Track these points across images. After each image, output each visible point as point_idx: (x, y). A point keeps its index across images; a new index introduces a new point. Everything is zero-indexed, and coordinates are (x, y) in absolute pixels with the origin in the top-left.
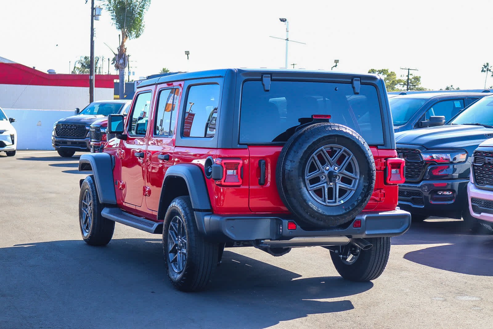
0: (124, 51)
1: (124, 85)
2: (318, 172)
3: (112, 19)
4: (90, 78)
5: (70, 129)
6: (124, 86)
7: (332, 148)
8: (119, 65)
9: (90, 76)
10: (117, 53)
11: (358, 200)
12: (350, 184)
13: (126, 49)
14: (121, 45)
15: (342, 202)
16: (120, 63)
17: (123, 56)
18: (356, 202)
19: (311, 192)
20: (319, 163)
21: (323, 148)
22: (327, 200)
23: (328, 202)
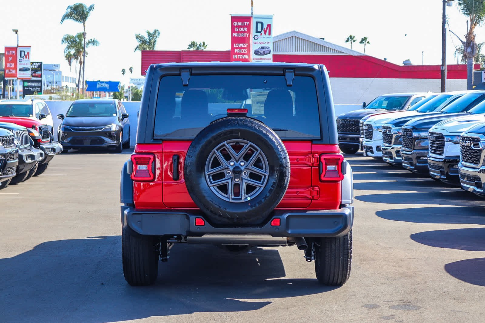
0: (472, 38)
1: (472, 75)
2: (222, 167)
3: (460, 4)
4: (441, 69)
5: (348, 124)
6: (472, 77)
7: (237, 143)
8: (467, 54)
9: (441, 67)
10: (464, 40)
11: (266, 197)
12: (260, 181)
13: (474, 36)
14: (469, 32)
15: (249, 199)
16: (467, 52)
17: (472, 45)
18: (264, 199)
19: (214, 188)
20: (221, 159)
21: (225, 143)
22: (230, 197)
23: (233, 199)
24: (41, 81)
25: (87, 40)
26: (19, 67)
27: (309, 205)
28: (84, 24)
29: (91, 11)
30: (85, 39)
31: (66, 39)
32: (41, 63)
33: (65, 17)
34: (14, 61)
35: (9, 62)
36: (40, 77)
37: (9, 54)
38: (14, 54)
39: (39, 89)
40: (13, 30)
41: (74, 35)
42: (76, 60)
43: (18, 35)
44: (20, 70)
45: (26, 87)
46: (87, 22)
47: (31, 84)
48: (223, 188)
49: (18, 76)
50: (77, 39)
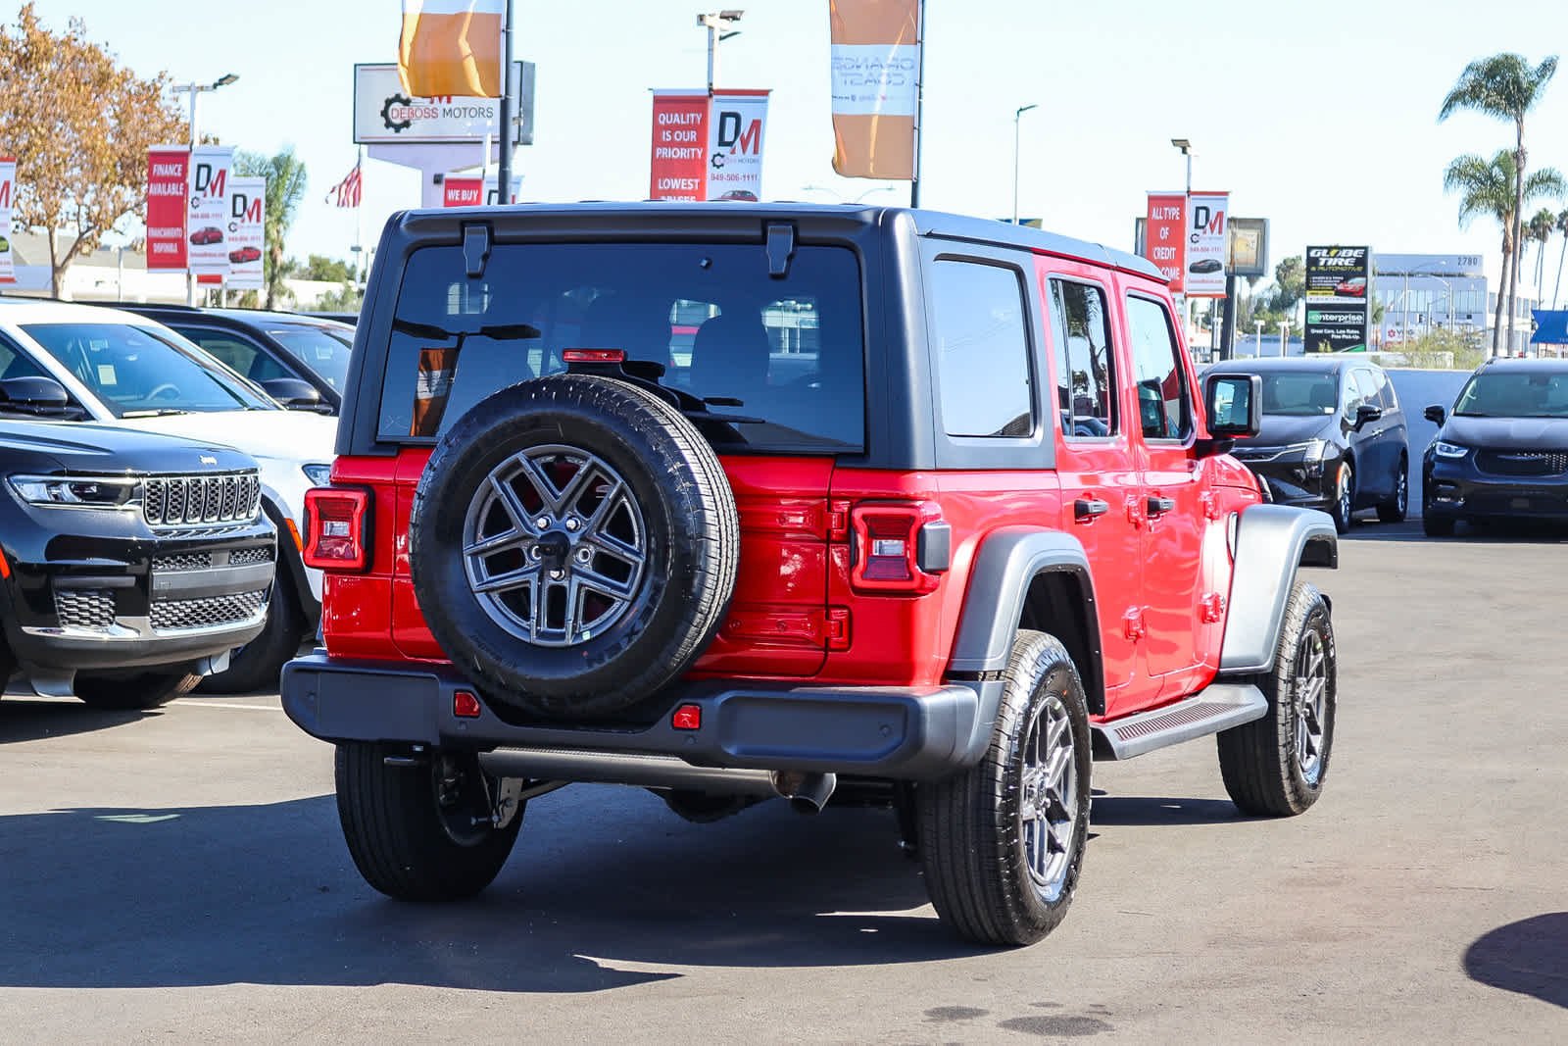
12: (622, 582)
15: (587, 636)
19: (489, 597)
20: (513, 505)
21: (521, 456)
22: (533, 628)
23: (541, 635)
24: (1363, 308)
25: (1528, 172)
26: (1191, 258)
27: (821, 668)
28: (1520, 122)
29: (1545, 81)
30: (1519, 170)
31: (1460, 172)
32: (1366, 248)
33: (1455, 98)
34: (1176, 239)
35: (1162, 243)
36: (1361, 296)
37: (1161, 218)
38: (1178, 218)
39: (1355, 334)
40: (1175, 142)
41: (1488, 157)
42: (1537, 242)
43: (1189, 157)
44: (1194, 269)
45: (1316, 327)
46: (1529, 116)
47: (1332, 318)
48: (517, 600)
49: (1187, 287)
50: (1496, 171)
